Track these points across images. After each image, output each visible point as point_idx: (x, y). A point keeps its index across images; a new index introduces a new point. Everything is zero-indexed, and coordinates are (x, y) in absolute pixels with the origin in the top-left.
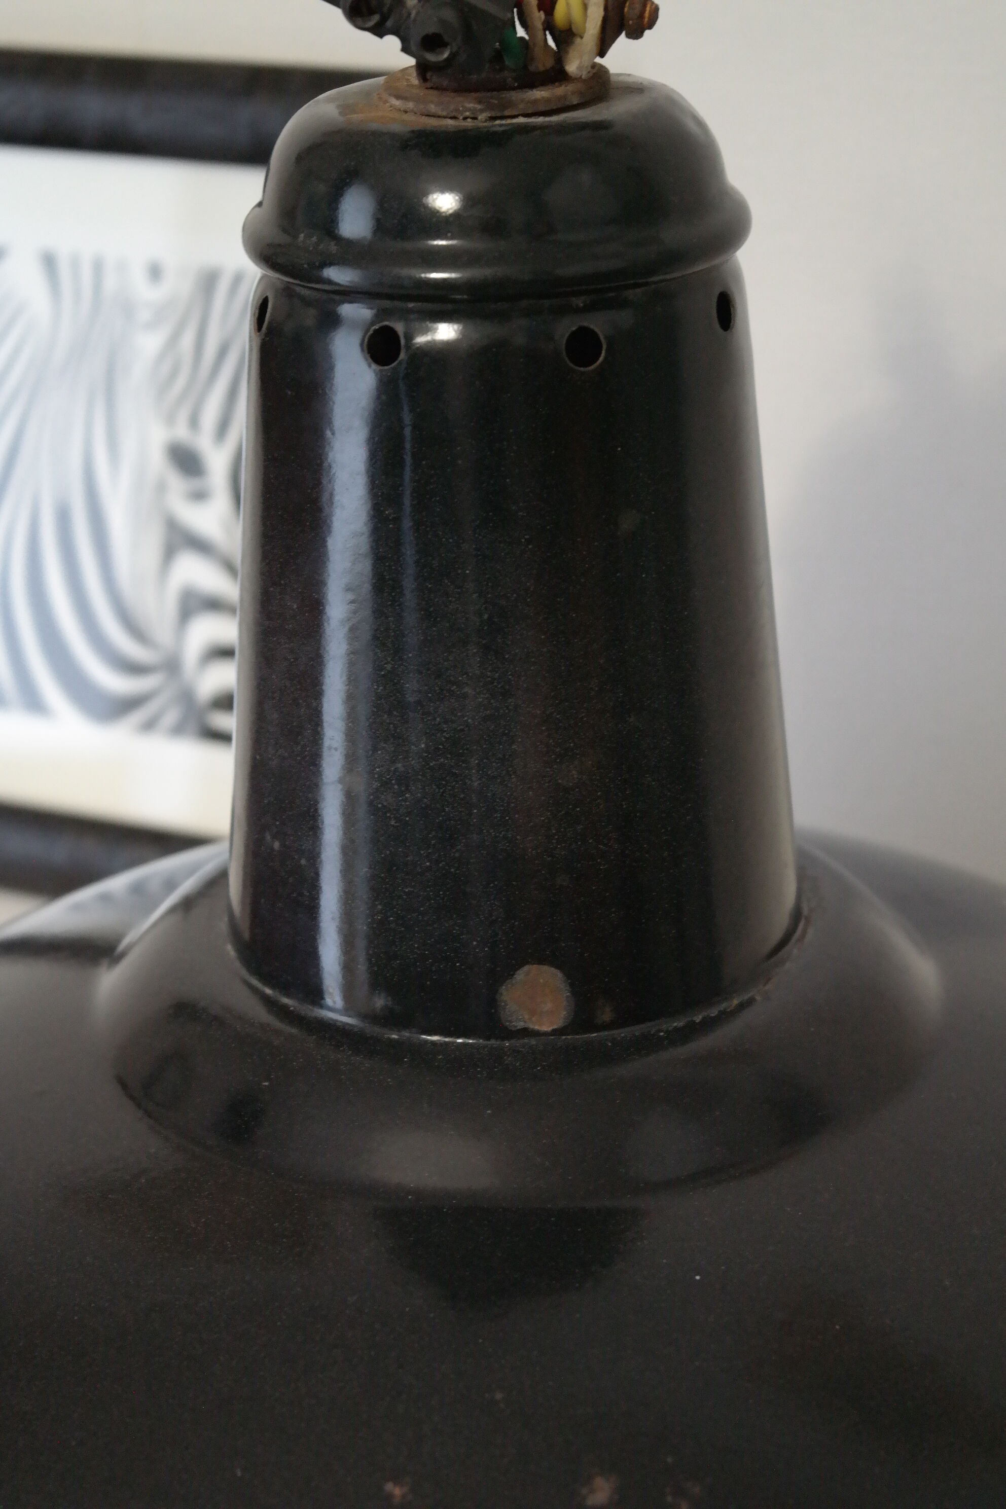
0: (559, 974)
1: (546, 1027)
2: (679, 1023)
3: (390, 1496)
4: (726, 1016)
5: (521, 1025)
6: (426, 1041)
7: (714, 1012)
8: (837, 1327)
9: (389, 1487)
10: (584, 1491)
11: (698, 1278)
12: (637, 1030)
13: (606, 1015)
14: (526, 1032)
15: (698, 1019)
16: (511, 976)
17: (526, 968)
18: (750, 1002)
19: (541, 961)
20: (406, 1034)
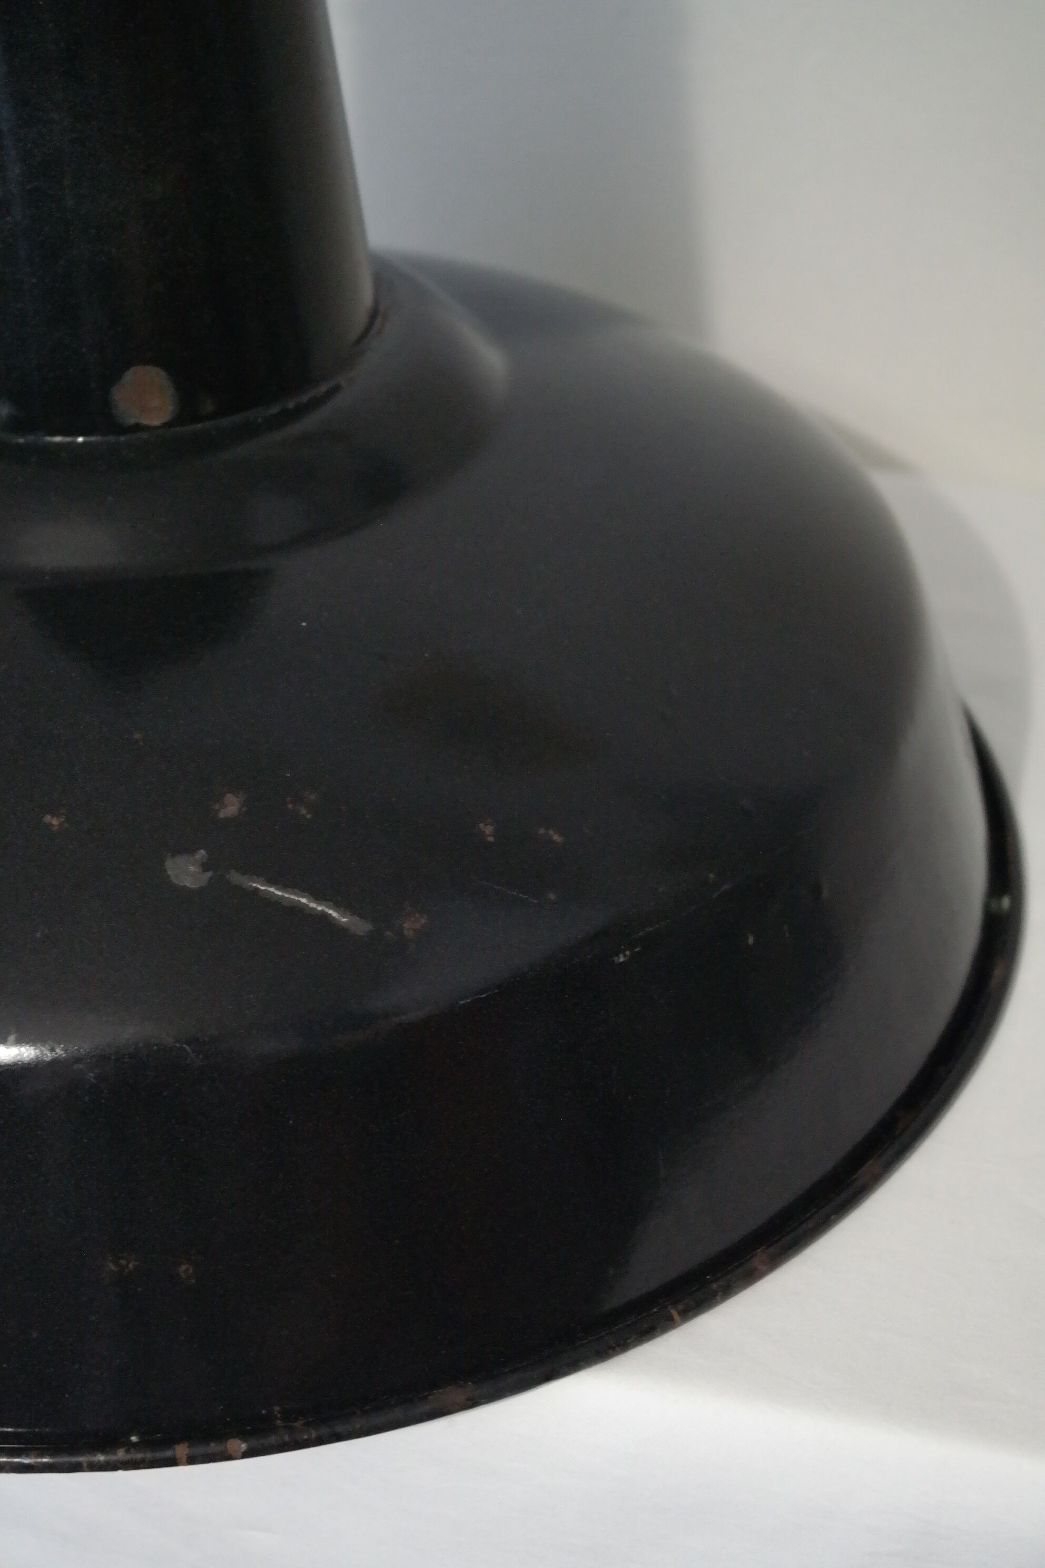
0: (163, 373)
1: (156, 422)
2: (274, 410)
3: (50, 825)
4: (317, 403)
5: (132, 421)
6: (50, 443)
7: (305, 398)
8: (426, 655)
9: (48, 818)
10: (217, 807)
11: (304, 624)
12: (238, 418)
13: (209, 406)
14: (138, 428)
15: (291, 405)
16: (120, 378)
17: (133, 370)
18: (336, 389)
19: (146, 362)
20: (31, 438)
